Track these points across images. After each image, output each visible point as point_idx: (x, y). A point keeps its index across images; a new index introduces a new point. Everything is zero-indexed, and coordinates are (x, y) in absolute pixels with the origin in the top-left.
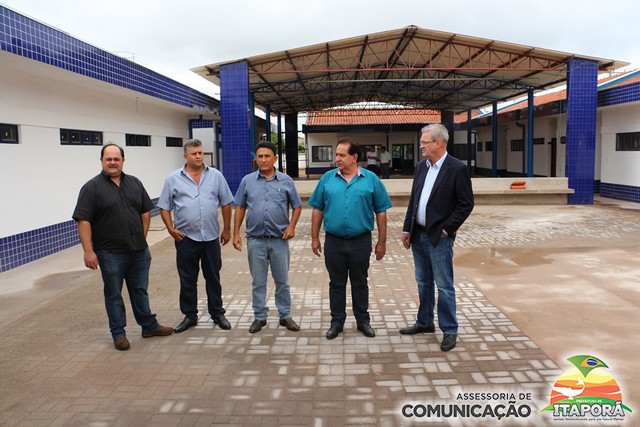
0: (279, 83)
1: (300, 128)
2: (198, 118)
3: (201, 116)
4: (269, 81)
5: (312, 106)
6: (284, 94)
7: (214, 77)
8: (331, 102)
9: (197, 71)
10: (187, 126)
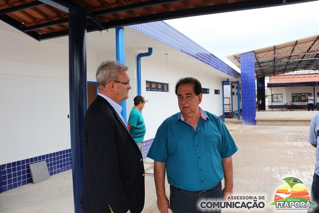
0: (263, 62)
1: (266, 85)
2: (226, 80)
3: (228, 79)
4: (259, 61)
5: (273, 73)
6: (263, 68)
7: (236, 60)
8: (284, 71)
9: (229, 58)
10: (221, 84)
